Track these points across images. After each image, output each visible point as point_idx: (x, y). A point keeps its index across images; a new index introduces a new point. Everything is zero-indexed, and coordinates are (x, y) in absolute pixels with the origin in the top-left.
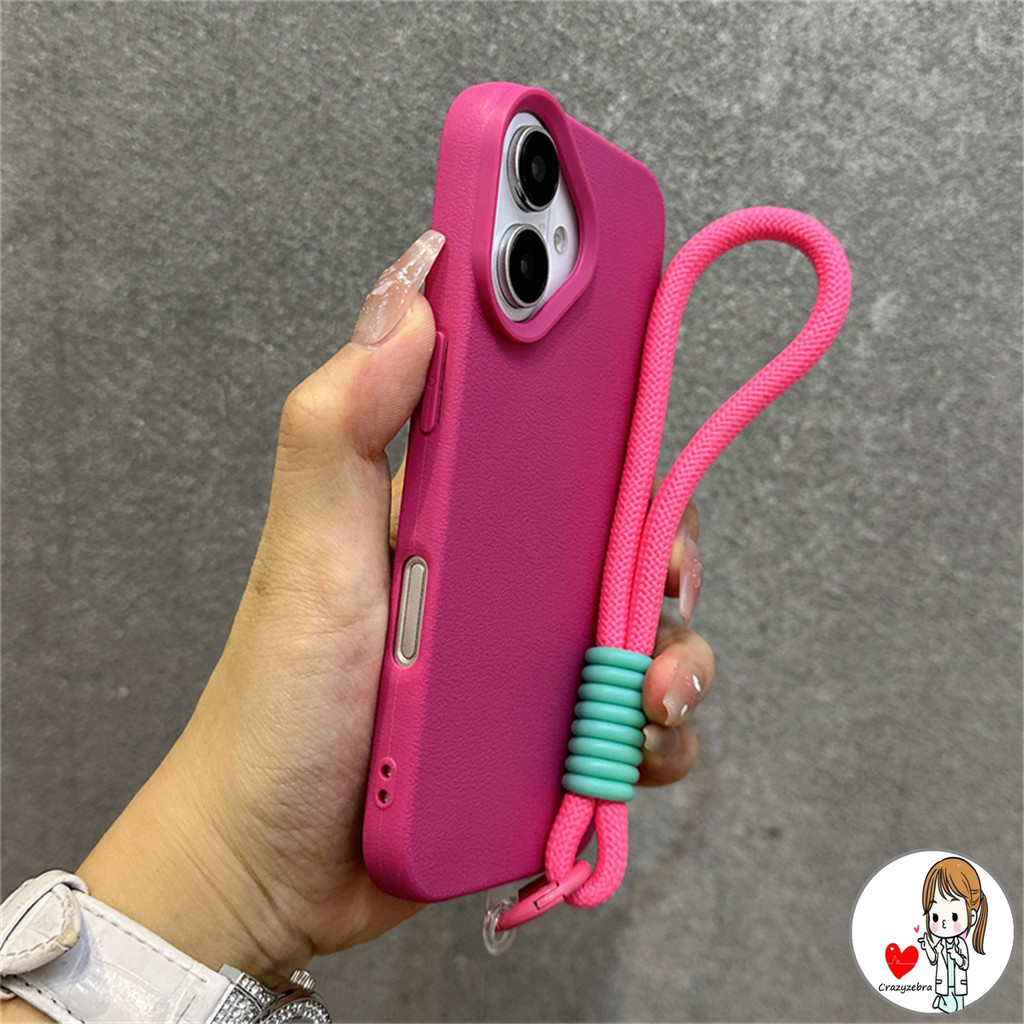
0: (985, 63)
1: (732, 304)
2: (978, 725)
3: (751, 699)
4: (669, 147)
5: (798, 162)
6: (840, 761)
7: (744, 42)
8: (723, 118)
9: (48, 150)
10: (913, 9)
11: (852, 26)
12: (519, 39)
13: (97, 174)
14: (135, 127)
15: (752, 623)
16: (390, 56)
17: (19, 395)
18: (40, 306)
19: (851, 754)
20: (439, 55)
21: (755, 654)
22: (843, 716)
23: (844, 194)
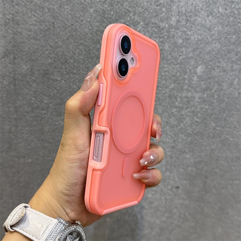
0: (221, 14)
1: (166, 69)
2: (222, 162)
3: (172, 158)
4: (152, 34)
5: (181, 37)
6: (192, 171)
7: (168, 11)
8: (164, 28)
9: (12, 37)
10: (205, 3)
11: (192, 7)
12: (118, 11)
13: (23, 43)
14: (32, 32)
15: (172, 141)
16: (89, 15)
17: (6, 93)
18: (10, 73)
19: (194, 169)
20: (100, 14)
21: (173, 147)
22: (192, 161)
23: (191, 44)
